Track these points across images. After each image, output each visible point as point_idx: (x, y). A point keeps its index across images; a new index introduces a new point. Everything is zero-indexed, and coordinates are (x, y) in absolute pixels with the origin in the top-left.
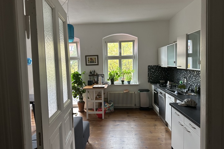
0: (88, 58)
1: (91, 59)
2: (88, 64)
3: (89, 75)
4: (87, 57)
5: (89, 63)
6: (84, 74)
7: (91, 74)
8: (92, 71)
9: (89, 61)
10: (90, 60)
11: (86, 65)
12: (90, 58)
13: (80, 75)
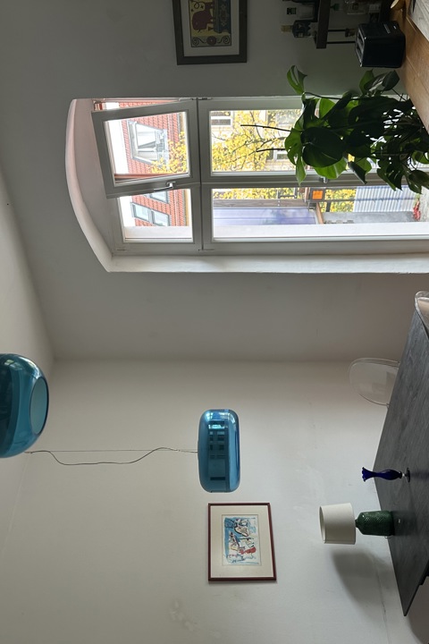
0: (195, 41)
1: (199, 21)
2: (234, 49)
3: (321, 43)
4: (189, 51)
5: (227, 41)
6: (302, 76)
7: (314, 27)
8: (291, 20)
9: (212, 42)
10: (205, 34)
11: (242, 57)
12: (196, 34)
13: (309, 106)
